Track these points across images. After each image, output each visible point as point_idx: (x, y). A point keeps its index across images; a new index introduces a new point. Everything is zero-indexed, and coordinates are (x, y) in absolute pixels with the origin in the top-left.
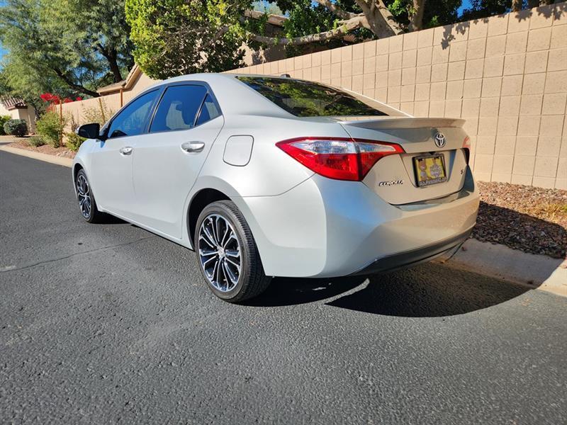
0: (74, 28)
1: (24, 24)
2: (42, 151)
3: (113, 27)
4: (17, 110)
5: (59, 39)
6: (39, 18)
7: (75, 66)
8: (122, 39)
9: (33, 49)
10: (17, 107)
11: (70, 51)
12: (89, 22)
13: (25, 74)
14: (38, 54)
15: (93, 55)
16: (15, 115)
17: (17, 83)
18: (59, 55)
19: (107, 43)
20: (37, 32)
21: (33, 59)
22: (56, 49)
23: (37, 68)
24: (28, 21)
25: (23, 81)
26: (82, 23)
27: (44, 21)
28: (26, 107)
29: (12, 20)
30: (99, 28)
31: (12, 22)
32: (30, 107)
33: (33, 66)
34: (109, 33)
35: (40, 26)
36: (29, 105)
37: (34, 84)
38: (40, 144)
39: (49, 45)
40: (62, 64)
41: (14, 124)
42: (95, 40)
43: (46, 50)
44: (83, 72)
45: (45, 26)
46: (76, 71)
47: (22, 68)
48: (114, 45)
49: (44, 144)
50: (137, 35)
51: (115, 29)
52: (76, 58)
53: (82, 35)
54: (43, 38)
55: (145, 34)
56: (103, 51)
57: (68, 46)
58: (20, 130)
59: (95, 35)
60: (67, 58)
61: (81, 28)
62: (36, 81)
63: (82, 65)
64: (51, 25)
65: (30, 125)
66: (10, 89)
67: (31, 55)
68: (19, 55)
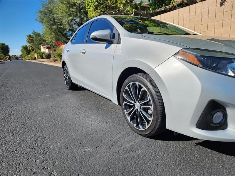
0: (67, 16)
1: (50, 16)
2: (56, 63)
3: (81, 14)
4: (48, 49)
5: (62, 21)
6: (55, 13)
7: (68, 30)
8: (85, 19)
9: (53, 25)
10: (48, 48)
11: (66, 25)
12: (73, 13)
13: (50, 35)
14: (55, 27)
15: (74, 26)
16: (47, 51)
17: (48, 39)
18: (62, 27)
19: (79, 21)
20: (54, 18)
21: (53, 29)
22: (61, 25)
23: (54, 32)
24: (51, 15)
25: (50, 38)
26: (70, 14)
27: (57, 14)
28: (51, 48)
29: (46, 14)
30: (77, 15)
31: (46, 16)
32: (52, 48)
33: (53, 32)
34: (80, 17)
35: (55, 16)
36: (52, 47)
37: (53, 38)
38: (55, 61)
39: (59, 23)
40: (63, 30)
41: (46, 54)
42: (75, 20)
43: (57, 25)
44: (71, 33)
45: (57, 16)
46: (68, 33)
47: (49, 32)
48: (81, 21)
49: (57, 61)
50: (90, 14)
51: (82, 15)
52: (68, 27)
53: (70, 18)
54: (56, 21)
55: (93, 14)
56: (78, 24)
57: (65, 23)
58: (49, 57)
59: (75, 18)
60: (65, 27)
61: (70, 16)
62: (54, 37)
63: (70, 30)
64: (59, 15)
65: (52, 55)
66: (45, 41)
67: (52, 27)
68: (48, 28)
